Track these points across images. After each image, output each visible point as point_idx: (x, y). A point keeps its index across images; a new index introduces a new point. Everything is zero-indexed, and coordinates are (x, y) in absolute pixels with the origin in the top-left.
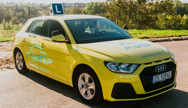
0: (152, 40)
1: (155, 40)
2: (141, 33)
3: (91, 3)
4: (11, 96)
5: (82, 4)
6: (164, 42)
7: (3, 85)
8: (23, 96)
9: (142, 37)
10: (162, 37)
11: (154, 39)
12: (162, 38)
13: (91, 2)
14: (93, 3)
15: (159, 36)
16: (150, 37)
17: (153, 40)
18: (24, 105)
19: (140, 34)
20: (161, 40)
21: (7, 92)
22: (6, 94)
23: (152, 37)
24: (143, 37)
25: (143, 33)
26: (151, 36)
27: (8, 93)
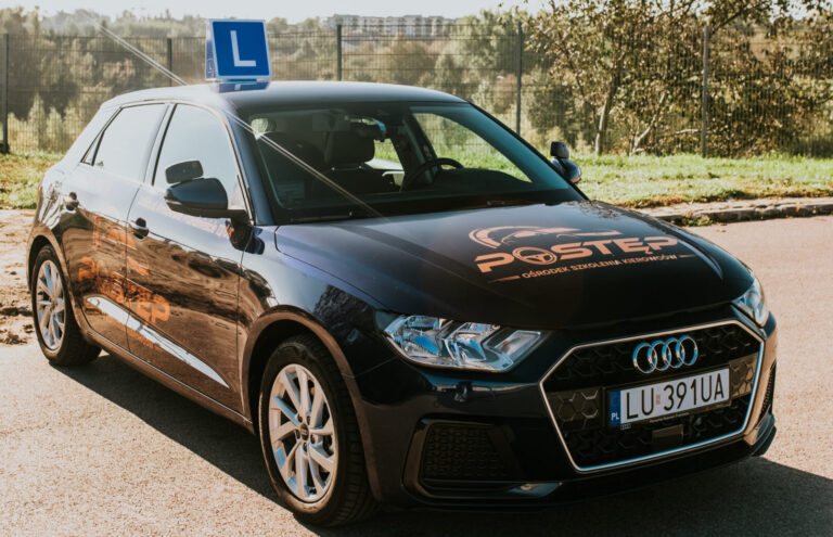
0: (764, 207)
1: (780, 208)
2: (713, 173)
3: (480, 17)
4: (87, 443)
5: (440, 20)
6: (825, 217)
7: (51, 396)
8: (138, 441)
9: (715, 194)
10: (820, 194)
11: (775, 201)
12: (819, 196)
13: (486, 14)
14: (492, 16)
15: (801, 188)
16: (759, 192)
17: (769, 208)
18: (141, 478)
19: (712, 176)
20: (809, 206)
21: (70, 425)
22: (65, 432)
23: (766, 193)
24: (720, 191)
25: (727, 175)
26: (765, 187)
27: (75, 428)
